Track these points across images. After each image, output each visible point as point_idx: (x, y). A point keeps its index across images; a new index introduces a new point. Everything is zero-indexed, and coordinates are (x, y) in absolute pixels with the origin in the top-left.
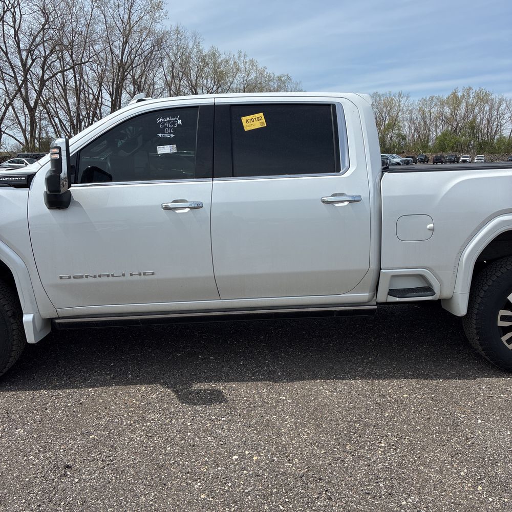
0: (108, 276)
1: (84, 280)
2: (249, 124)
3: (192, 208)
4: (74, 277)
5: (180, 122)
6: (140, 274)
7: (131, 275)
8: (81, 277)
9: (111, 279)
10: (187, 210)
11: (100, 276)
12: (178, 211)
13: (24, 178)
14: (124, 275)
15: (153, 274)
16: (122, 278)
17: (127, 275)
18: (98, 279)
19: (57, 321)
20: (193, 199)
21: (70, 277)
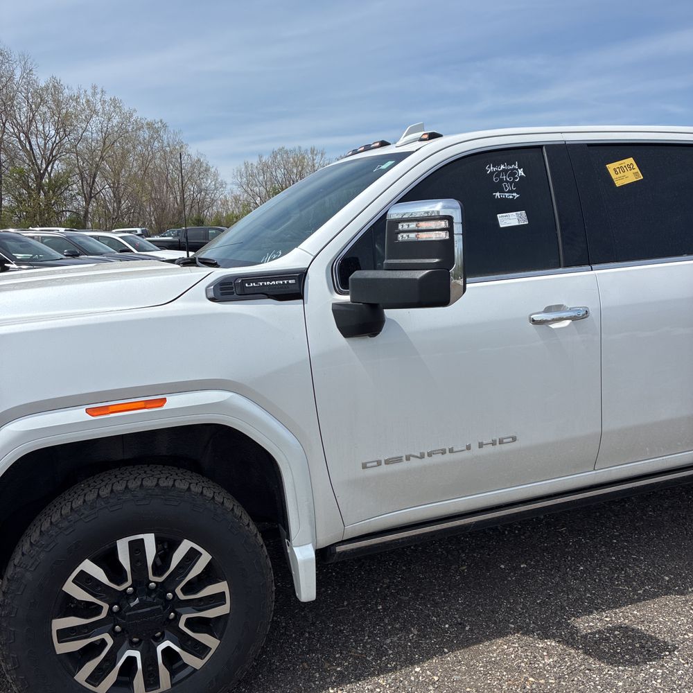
0: (443, 452)
1: (404, 465)
2: (619, 175)
3: (573, 319)
4: (388, 462)
5: (521, 172)
6: (494, 443)
7: (481, 445)
8: (399, 460)
9: (448, 456)
10: (567, 322)
11: (430, 455)
12: (554, 326)
13: (293, 281)
14: (468, 448)
15: (514, 439)
16: (466, 454)
17: (475, 446)
18: (427, 460)
19: (339, 549)
20: (573, 303)
21: (379, 463)
